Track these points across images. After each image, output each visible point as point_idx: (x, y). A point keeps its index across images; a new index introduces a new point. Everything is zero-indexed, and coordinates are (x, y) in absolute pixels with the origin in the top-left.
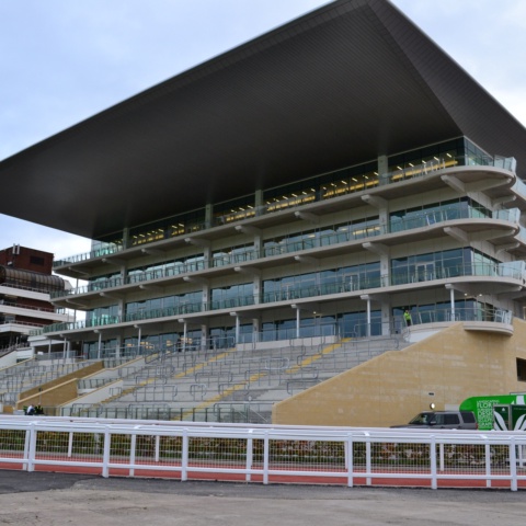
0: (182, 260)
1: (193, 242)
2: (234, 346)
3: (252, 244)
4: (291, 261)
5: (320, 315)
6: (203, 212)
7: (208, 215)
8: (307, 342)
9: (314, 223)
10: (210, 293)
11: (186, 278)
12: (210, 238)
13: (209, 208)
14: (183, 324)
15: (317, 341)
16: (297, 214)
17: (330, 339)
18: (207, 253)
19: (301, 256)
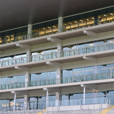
0: (12, 56)
1: (21, 46)
2: (45, 108)
3: (56, 48)
4: (81, 59)
5: (97, 91)
6: (26, 29)
7: (30, 31)
8: (91, 107)
9: (94, 37)
10: (30, 76)
11: (16, 67)
12: (30, 44)
13: (30, 26)
14: (14, 94)
15: (97, 106)
16: (85, 32)
17: (105, 106)
18: (28, 53)
19: (87, 56)
